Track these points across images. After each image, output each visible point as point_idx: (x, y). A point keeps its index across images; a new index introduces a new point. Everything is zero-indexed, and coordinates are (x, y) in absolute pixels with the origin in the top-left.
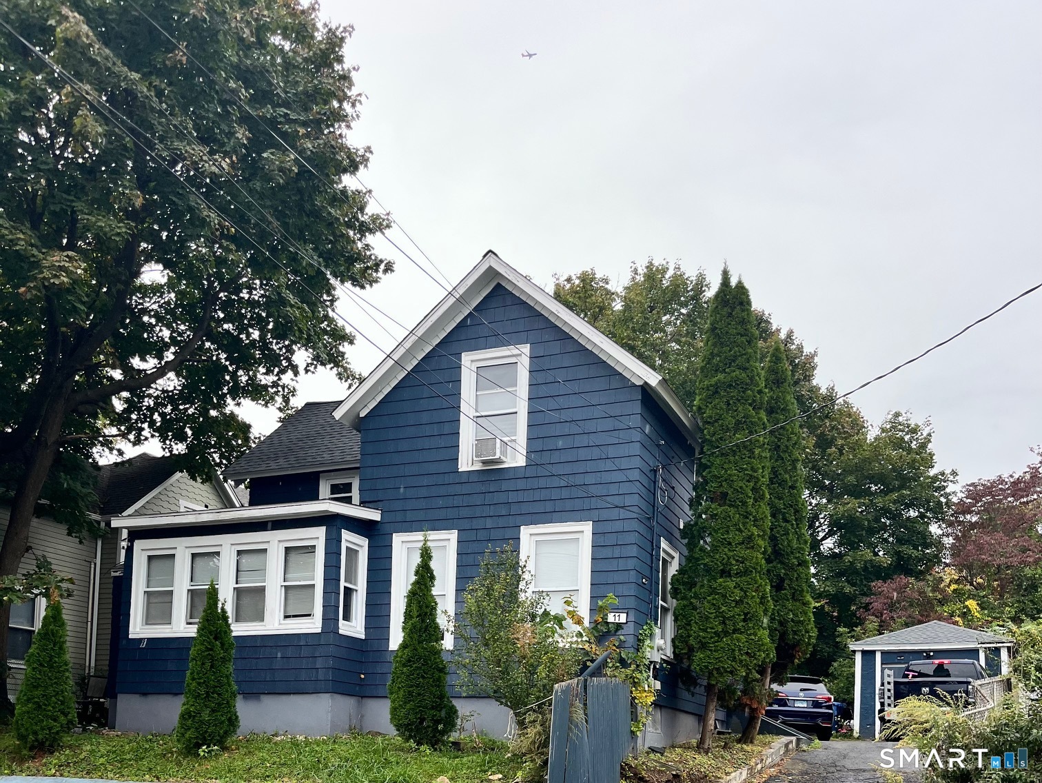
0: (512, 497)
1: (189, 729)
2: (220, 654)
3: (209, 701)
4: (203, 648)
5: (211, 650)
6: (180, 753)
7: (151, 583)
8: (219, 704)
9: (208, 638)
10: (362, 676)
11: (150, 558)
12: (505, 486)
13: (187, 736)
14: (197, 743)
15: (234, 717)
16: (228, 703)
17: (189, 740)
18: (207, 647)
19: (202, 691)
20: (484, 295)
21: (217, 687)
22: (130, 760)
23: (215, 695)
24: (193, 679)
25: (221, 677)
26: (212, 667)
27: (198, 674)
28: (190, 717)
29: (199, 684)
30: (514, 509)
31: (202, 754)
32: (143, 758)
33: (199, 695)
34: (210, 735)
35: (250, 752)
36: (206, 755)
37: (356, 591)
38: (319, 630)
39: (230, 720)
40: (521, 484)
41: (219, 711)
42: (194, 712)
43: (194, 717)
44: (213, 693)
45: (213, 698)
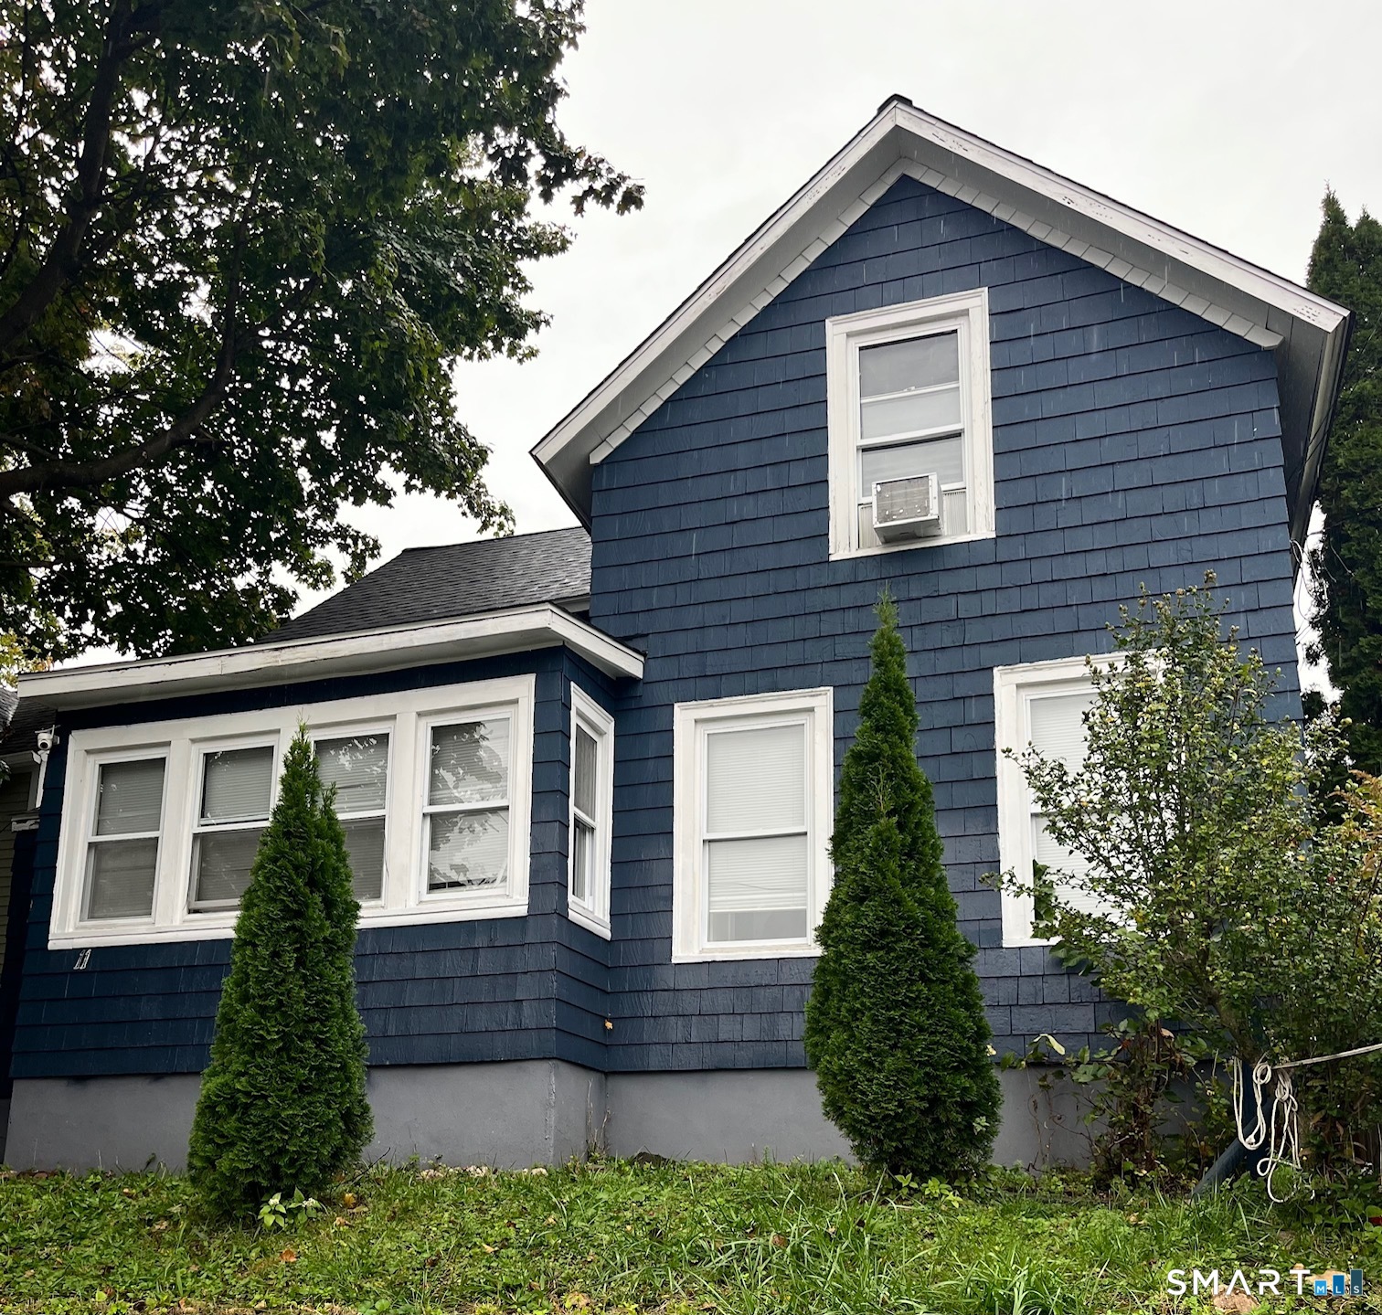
0: (968, 606)
1: (232, 1144)
2: (321, 928)
3: (291, 1059)
4: (275, 910)
5: (299, 914)
6: (196, 1217)
7: (107, 824)
8: (319, 1070)
9: (292, 882)
10: (609, 1025)
11: (106, 770)
12: (946, 583)
13: (224, 1164)
14: (254, 1185)
15: (357, 1111)
16: (344, 1067)
17: (230, 1180)
18: (286, 909)
19: (272, 1032)
20: (872, 201)
21: (312, 1020)
22: (43, 1242)
23: (309, 1045)
24: (245, 998)
25: (326, 991)
26: (300, 963)
27: (259, 982)
28: (233, 1108)
29: (262, 1011)
30: (975, 632)
31: (269, 1220)
32: (82, 1237)
33: (261, 1046)
34: (292, 1163)
35: (406, 1210)
36: (281, 1222)
37: (593, 830)
38: (523, 911)
39: (347, 1116)
40: (986, 578)
41: (319, 1091)
42: (247, 1094)
43: (246, 1107)
44: (301, 1038)
45: (302, 1051)
